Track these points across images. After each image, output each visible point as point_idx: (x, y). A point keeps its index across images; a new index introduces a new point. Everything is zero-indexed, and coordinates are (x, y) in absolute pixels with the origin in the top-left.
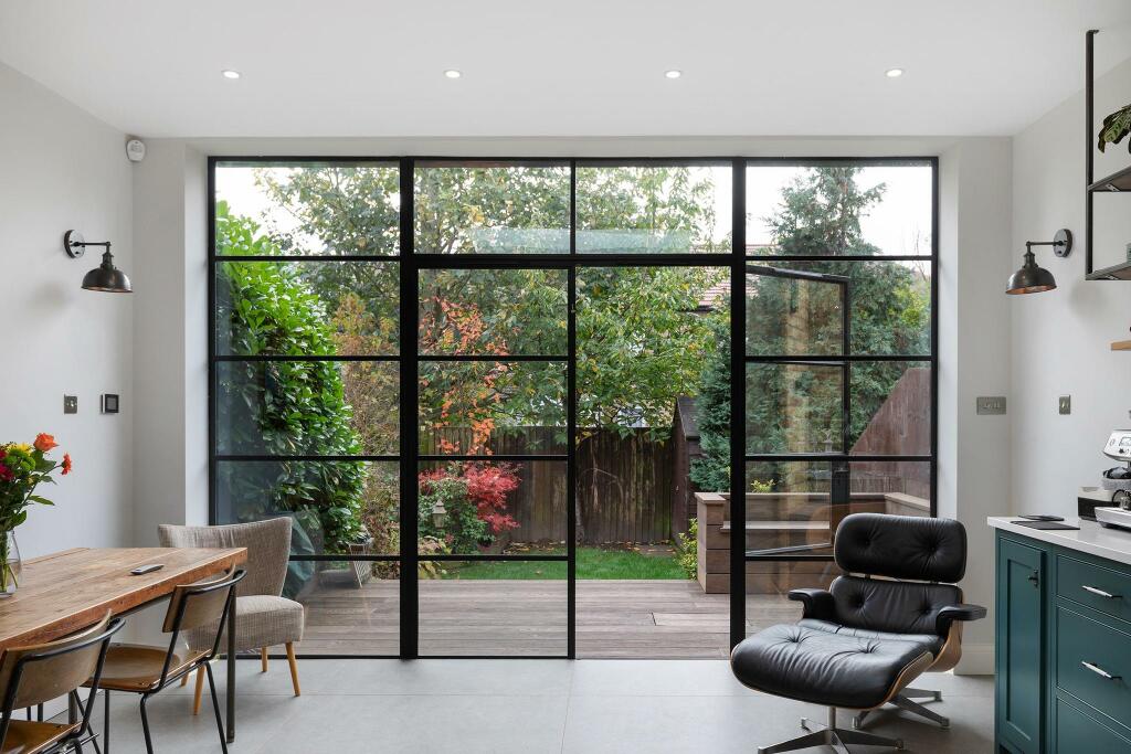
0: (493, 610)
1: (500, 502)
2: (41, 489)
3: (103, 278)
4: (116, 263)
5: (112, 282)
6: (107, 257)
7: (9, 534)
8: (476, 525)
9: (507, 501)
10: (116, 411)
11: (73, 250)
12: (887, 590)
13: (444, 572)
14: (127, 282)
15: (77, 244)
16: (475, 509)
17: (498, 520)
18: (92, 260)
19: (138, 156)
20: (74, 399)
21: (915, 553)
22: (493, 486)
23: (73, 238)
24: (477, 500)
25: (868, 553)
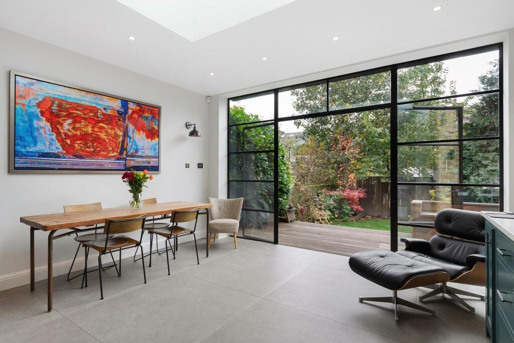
0: (322, 234)
1: (357, 201)
2: (145, 184)
3: (194, 133)
4: (197, 129)
5: (195, 134)
6: (195, 127)
7: (139, 194)
8: (347, 208)
9: (359, 201)
10: (202, 167)
11: (188, 127)
12: (458, 243)
13: (331, 222)
14: (199, 134)
15: (189, 125)
16: (347, 203)
17: (355, 207)
18: (192, 129)
19: (209, 101)
20: (189, 165)
21: (475, 228)
22: (354, 196)
23: (188, 124)
24: (348, 200)
25: (450, 226)
